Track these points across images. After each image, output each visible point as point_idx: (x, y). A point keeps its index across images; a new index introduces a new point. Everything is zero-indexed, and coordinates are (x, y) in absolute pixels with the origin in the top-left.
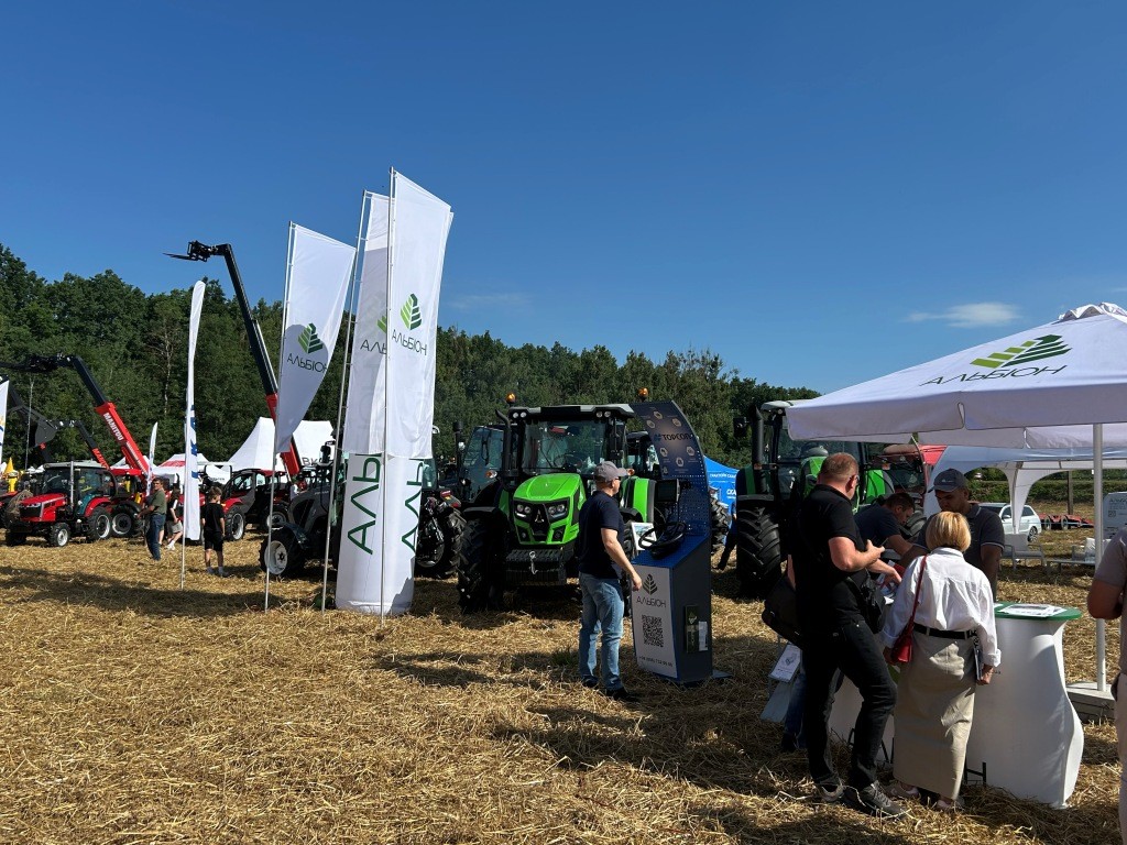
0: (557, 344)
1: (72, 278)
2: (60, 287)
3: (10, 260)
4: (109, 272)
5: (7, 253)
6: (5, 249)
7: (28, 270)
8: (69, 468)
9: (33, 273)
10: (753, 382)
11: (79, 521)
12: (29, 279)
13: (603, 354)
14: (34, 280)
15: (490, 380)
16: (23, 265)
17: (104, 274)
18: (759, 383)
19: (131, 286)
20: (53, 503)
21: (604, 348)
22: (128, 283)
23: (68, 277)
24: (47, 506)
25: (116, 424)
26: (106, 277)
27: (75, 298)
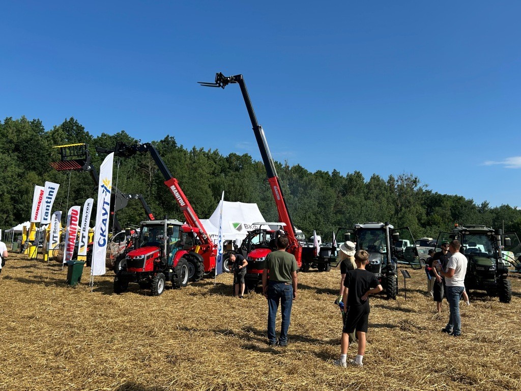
0: (335, 170)
1: (105, 135)
2: (100, 139)
3: (77, 126)
4: (123, 132)
5: (76, 122)
6: (75, 121)
7: (85, 131)
8: (164, 225)
9: (87, 132)
10: (431, 192)
11: (171, 271)
12: (86, 135)
13: (358, 175)
14: (88, 136)
15: (305, 187)
16: (83, 128)
17: (120, 133)
18: (434, 192)
19: (133, 139)
20: (152, 255)
21: (359, 172)
22: (132, 137)
23: (103, 135)
24: (148, 257)
25: (180, 193)
26: (122, 134)
27: (107, 144)
